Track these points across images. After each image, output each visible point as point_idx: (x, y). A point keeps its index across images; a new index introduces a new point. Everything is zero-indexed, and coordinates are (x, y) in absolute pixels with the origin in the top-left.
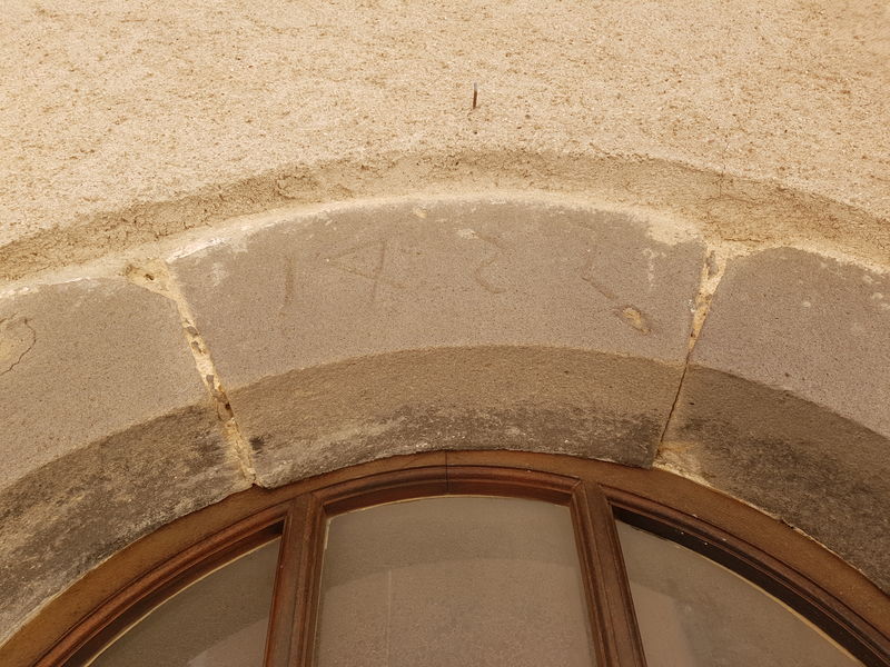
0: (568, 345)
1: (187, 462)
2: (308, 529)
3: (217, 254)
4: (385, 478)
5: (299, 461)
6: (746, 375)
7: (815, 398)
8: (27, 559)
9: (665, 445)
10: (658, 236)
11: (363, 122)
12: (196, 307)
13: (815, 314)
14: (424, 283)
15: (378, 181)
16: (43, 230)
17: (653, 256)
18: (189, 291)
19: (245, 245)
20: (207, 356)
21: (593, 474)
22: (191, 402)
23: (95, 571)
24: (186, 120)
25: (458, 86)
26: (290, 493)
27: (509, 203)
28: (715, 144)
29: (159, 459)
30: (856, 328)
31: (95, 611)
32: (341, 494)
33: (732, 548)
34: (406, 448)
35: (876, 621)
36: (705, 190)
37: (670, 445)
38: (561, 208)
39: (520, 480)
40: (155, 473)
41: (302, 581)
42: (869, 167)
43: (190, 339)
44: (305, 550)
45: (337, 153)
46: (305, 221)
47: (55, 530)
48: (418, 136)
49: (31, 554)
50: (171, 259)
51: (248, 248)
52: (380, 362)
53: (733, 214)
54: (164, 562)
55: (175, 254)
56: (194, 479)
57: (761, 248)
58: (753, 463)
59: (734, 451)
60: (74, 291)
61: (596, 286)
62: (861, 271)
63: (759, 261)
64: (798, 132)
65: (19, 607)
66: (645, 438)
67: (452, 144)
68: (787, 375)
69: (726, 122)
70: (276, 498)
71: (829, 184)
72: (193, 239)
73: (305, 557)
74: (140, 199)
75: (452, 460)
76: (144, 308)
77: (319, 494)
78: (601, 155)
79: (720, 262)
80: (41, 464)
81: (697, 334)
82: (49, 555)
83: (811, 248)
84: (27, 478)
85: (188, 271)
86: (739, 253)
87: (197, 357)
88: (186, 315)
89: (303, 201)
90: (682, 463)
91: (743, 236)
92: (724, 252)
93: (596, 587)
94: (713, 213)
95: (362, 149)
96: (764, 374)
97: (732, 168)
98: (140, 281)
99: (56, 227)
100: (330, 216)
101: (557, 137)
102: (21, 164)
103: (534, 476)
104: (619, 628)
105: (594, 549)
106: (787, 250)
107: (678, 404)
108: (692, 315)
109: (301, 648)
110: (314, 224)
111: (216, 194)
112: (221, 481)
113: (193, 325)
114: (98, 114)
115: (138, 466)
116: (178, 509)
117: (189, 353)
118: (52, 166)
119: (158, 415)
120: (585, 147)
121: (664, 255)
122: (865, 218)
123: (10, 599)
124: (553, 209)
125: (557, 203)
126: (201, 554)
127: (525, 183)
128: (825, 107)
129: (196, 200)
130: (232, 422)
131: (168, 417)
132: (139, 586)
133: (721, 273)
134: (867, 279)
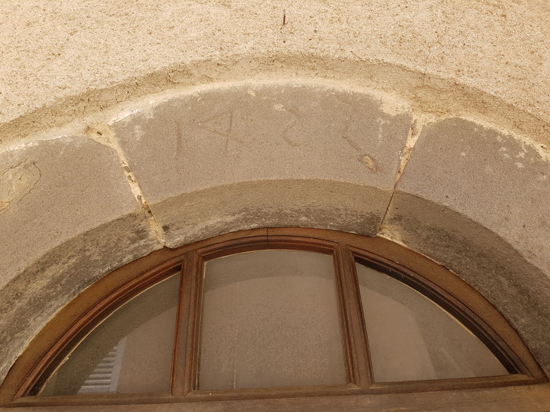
0: (332, 179)
1: (129, 239)
2: (194, 270)
3: (137, 120)
4: (234, 242)
5: (189, 235)
6: (425, 196)
7: (460, 211)
8: (48, 291)
9: (383, 226)
10: (386, 109)
11: (218, 34)
12: (128, 153)
13: (467, 160)
14: (254, 139)
15: (228, 72)
16: (37, 108)
17: (383, 123)
18: (123, 144)
19: (152, 114)
20: (136, 184)
21: (345, 240)
22: (131, 211)
23: (82, 293)
24: (112, 32)
25: (274, 8)
26: (184, 250)
27: (304, 87)
28: (422, 53)
29: (115, 238)
30: (489, 169)
31: (85, 314)
32: (212, 251)
33: (415, 279)
34: (246, 227)
35: (486, 319)
36: (414, 82)
37: (386, 226)
38: (333, 90)
39: (307, 243)
40: (112, 245)
41: (193, 297)
42: (509, 70)
43: (127, 174)
44: (194, 280)
45: (203, 56)
46: (186, 98)
47: (62, 276)
48: (250, 44)
49: (50, 289)
50: (111, 123)
51: (154, 116)
52: (231, 187)
53: (430, 97)
54: (119, 288)
55: (114, 119)
56: (133, 246)
57: (443, 118)
58: (428, 238)
59: (419, 232)
60: (58, 144)
61: (350, 142)
62: (496, 134)
63: (440, 126)
64: (472, 44)
65: (45, 314)
66: (373, 223)
67: (270, 49)
68: (447, 197)
69: (431, 37)
70: (176, 253)
71: (484, 81)
72: (122, 110)
73: (194, 284)
74: (91, 87)
75: (271, 233)
76: (99, 155)
77: (199, 251)
78: (357, 59)
79: (419, 128)
80: (54, 246)
81: (401, 171)
82: (59, 288)
83: (470, 119)
84: (47, 254)
85: (121, 130)
86: (431, 121)
87: (131, 184)
88: (123, 159)
89: (184, 85)
90: (391, 234)
91: (434, 109)
92: (422, 120)
93: (343, 299)
94: (419, 95)
95: (217, 53)
96: (434, 196)
97: (430, 70)
98: (94, 136)
99: (44, 106)
100: (200, 94)
101: (332, 46)
102: (19, 63)
103: (314, 241)
104: (355, 321)
105: (343, 280)
106: (457, 120)
107: (390, 208)
108: (400, 160)
109: (193, 331)
110: (191, 100)
111: (134, 82)
112: (146, 246)
113: (127, 165)
114: (59, 27)
115: (103, 243)
116: (125, 261)
117: (126, 182)
118: (37, 65)
119: (114, 218)
120: (348, 54)
121: (388, 122)
122: (502, 103)
123: (41, 311)
124: (328, 91)
125: (331, 87)
126: (138, 283)
127: (313, 74)
128: (490, 26)
129: (123, 86)
130: (152, 218)
131: (118, 220)
132: (107, 301)
133: (419, 134)
134: (499, 139)
